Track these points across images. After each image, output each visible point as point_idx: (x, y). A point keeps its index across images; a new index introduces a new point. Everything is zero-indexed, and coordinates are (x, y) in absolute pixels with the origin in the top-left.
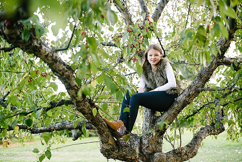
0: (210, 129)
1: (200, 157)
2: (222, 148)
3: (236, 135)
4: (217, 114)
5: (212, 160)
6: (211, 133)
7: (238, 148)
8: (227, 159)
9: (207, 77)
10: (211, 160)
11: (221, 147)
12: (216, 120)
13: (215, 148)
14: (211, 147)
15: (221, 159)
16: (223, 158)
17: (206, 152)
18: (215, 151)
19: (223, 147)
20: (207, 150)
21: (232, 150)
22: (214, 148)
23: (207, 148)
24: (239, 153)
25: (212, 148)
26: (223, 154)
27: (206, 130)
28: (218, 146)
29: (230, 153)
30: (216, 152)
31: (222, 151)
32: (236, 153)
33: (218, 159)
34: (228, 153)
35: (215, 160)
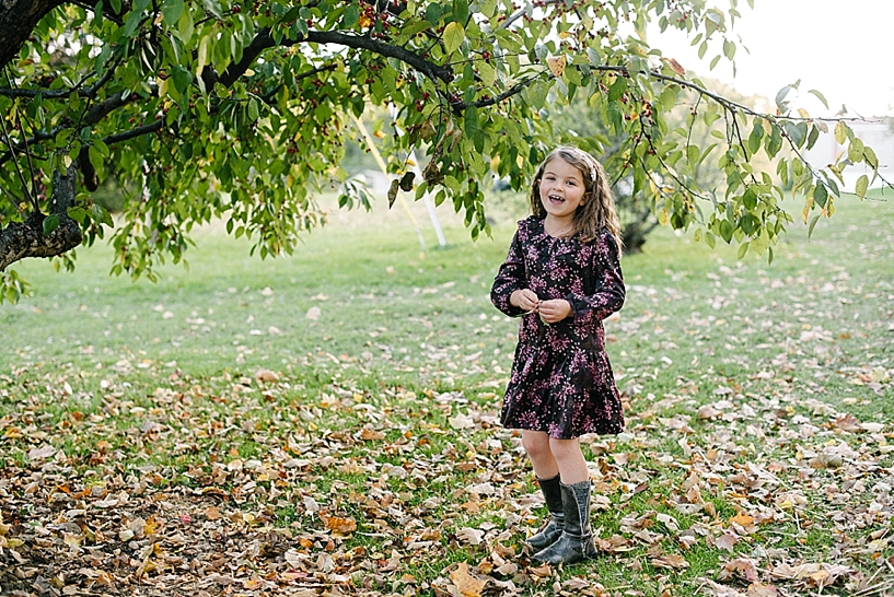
0: (24, 235)
1: (24, 333)
2: (111, 299)
3: (143, 257)
4: (58, 179)
5: (68, 340)
6: (28, 251)
7: (166, 297)
8: (123, 339)
9: (9, 44)
10: (64, 341)
11: (108, 295)
12: (55, 202)
13: (84, 300)
14: (70, 295)
15: (100, 340)
16: (107, 333)
17: (51, 314)
18: (84, 308)
19: (115, 294)
20: (56, 305)
21: (145, 305)
22: (82, 296)
23: (56, 297)
24: (168, 315)
25: (74, 298)
26: (111, 319)
27: (8, 238)
28: (97, 290)
29: (134, 317)
30: (86, 312)
31: (108, 307)
32: (155, 315)
33: (89, 339)
34: (128, 317)
35: (78, 342)
